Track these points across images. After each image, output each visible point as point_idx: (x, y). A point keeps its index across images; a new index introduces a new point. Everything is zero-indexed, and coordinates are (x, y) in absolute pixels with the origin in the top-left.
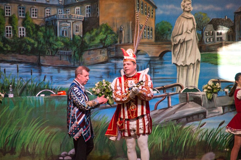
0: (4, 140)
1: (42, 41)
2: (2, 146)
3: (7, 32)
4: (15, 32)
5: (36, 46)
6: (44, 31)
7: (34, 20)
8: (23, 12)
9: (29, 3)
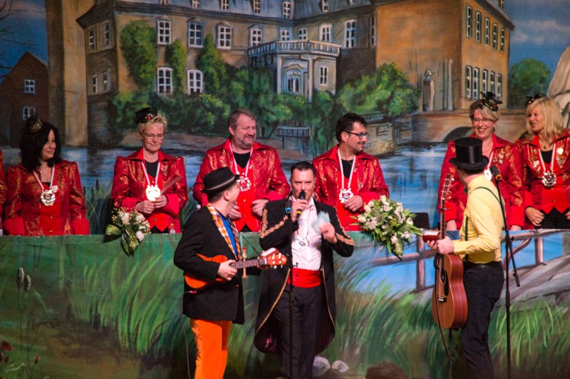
0: (149, 334)
1: (241, 104)
2: (146, 347)
3: (162, 81)
4: (178, 82)
5: (227, 114)
6: (247, 79)
7: (224, 55)
8: (198, 34)
9: (214, 15)
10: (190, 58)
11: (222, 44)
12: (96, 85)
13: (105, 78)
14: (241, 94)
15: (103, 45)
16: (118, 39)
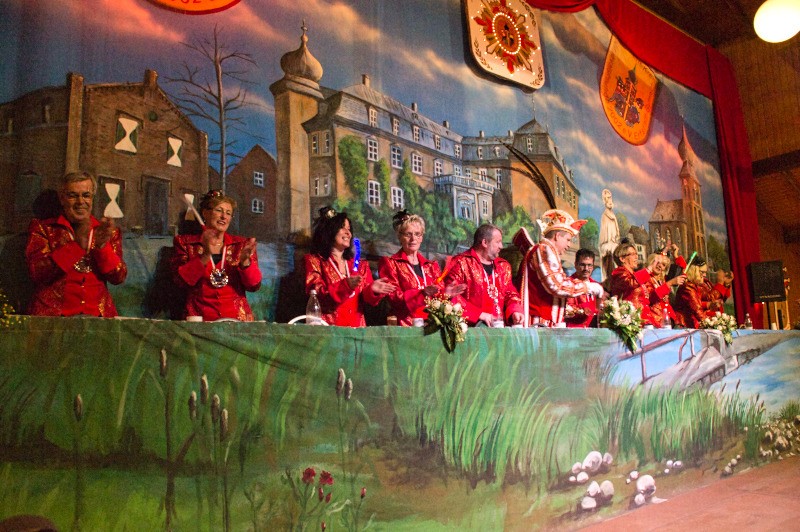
0: (472, 447)
3: (372, 193)
4: (385, 196)
6: (434, 202)
7: (417, 178)
8: (399, 158)
9: (409, 144)
10: (393, 177)
11: (416, 169)
12: (318, 188)
13: (326, 183)
14: (430, 214)
15: (324, 152)
16: (337, 149)
